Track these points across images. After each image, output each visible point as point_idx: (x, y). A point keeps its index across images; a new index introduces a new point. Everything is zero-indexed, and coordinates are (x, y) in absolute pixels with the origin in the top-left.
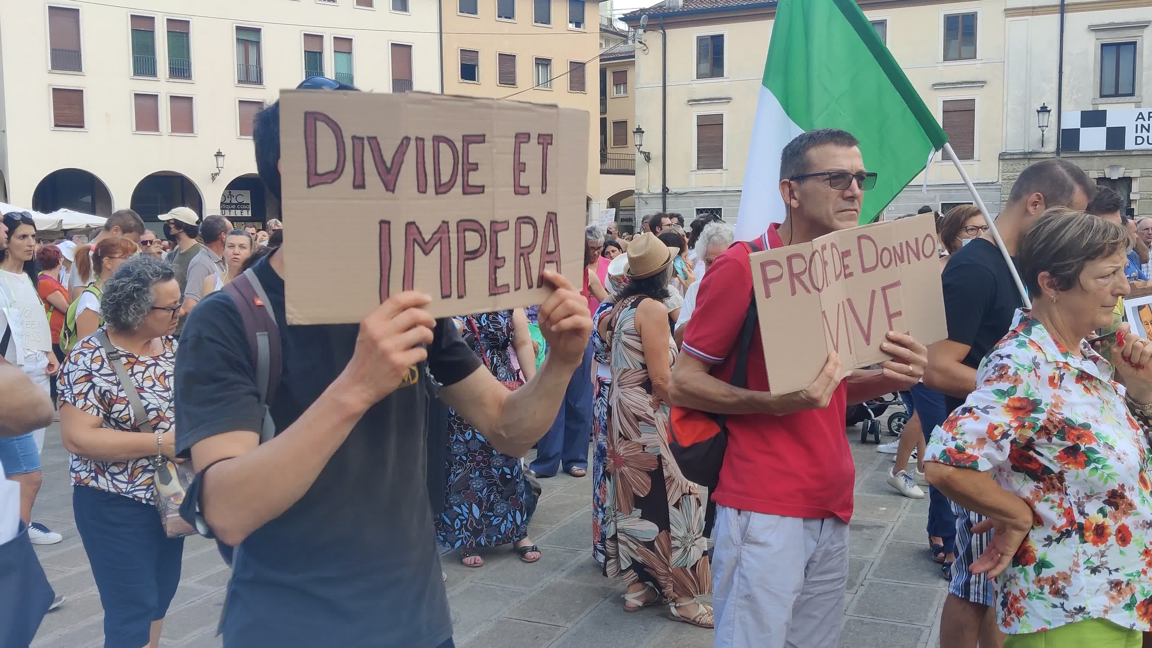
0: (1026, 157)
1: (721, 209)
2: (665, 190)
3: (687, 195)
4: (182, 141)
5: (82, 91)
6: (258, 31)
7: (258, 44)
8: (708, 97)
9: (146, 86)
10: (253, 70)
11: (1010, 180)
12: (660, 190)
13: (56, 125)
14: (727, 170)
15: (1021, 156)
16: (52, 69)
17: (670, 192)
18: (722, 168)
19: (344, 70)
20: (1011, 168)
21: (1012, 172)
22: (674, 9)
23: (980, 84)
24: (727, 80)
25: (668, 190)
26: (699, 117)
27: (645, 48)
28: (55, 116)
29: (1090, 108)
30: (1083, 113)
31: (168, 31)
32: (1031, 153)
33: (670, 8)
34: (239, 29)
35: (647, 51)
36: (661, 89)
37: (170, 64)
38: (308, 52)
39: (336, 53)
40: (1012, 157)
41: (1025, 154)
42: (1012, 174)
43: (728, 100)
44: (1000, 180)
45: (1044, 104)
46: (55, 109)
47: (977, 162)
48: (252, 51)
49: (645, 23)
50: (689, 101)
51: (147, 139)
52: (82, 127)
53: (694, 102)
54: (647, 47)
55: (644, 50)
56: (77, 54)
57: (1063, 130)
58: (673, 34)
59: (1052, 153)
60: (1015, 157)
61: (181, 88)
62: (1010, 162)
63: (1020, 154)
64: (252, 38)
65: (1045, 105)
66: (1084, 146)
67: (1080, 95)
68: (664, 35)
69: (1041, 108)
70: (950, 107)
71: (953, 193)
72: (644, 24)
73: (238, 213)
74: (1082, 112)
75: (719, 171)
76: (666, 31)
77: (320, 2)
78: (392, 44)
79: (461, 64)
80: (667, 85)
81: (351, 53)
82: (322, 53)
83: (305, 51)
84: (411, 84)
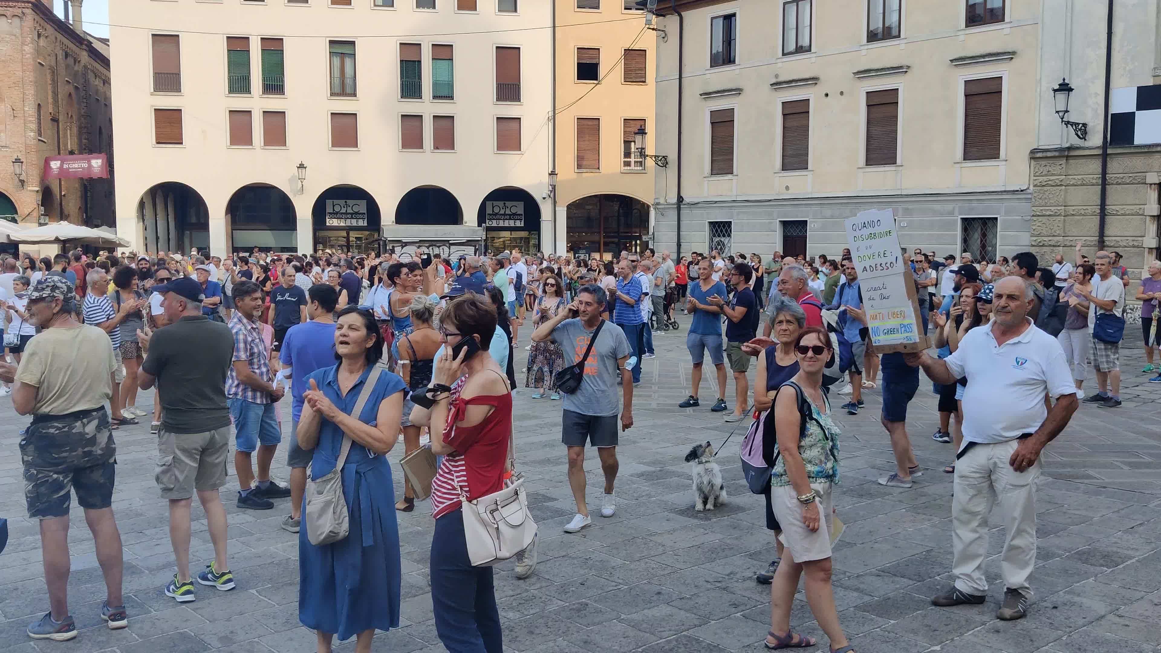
0: (1063, 154)
1: (731, 222)
2: (680, 199)
3: (700, 205)
4: (275, 153)
5: (181, 110)
6: (353, 43)
7: (353, 56)
8: (719, 89)
9: (240, 102)
10: (349, 81)
11: (1044, 186)
12: (675, 200)
13: (157, 143)
14: (737, 175)
15: (1057, 154)
16: (155, 91)
17: (684, 202)
18: (732, 173)
19: (444, 77)
20: (1045, 170)
21: (1046, 175)
23: (1009, 55)
24: (738, 67)
25: (683, 199)
26: (712, 113)
27: (664, 35)
28: (156, 134)
29: (1150, 83)
30: (1141, 90)
31: (263, 50)
32: (1069, 149)
34: (331, 42)
35: (666, 39)
36: (678, 82)
37: (264, 80)
38: (405, 61)
39: (435, 61)
40: (1044, 154)
41: (1061, 150)
42: (1045, 178)
43: (738, 91)
44: (1031, 187)
45: (1064, 80)
46: (156, 127)
47: (1004, 163)
48: (348, 62)
49: (655, 7)
50: (702, 95)
51: (241, 153)
52: (182, 143)
53: (706, 95)
54: (667, 35)
55: (664, 38)
56: (177, 76)
57: (1112, 114)
58: (689, 16)
59: (1098, 147)
60: (1049, 154)
61: (274, 103)
62: (1044, 163)
63: (1055, 150)
64: (346, 50)
65: (1066, 81)
66: (1140, 138)
67: (1136, 64)
68: (681, 18)
69: (1059, 85)
70: (975, 90)
71: (975, 204)
72: (652, 7)
73: (354, 222)
74: (1138, 87)
75: (730, 176)
76: (682, 13)
77: (418, 10)
78: (497, 48)
79: (578, 63)
80: (683, 76)
81: (452, 60)
82: (420, 62)
83: (401, 61)
84: (519, 88)
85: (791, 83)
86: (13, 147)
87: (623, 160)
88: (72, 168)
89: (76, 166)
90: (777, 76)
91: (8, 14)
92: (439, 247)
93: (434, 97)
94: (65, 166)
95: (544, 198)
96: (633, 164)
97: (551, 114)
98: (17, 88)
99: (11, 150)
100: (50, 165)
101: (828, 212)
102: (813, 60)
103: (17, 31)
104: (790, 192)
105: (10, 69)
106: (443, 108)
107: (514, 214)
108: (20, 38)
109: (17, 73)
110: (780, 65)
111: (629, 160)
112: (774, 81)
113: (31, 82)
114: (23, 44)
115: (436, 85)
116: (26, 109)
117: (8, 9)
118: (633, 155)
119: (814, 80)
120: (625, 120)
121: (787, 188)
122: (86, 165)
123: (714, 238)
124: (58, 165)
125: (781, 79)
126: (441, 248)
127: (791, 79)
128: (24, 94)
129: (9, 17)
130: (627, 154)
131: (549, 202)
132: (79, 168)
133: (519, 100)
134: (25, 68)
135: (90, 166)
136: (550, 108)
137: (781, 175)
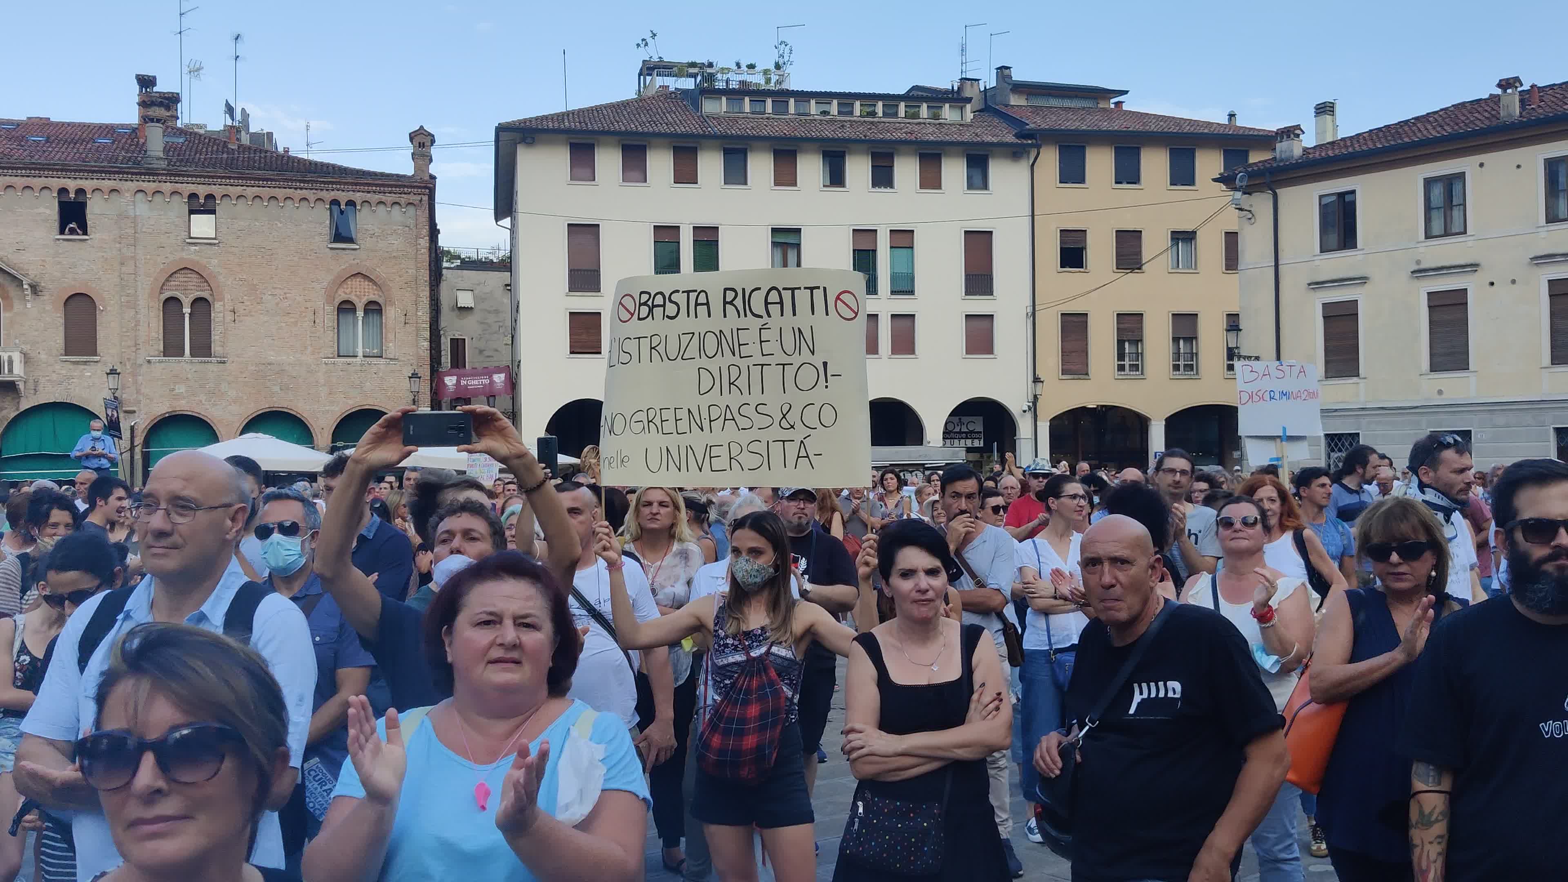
1: (1359, 434)
5: (600, 313)
6: (798, 231)
7: (798, 246)
8: (1335, 277)
13: (572, 353)
14: (1365, 378)
16: (570, 291)
18: (1358, 375)
19: (902, 269)
22: (1287, 160)
24: (1361, 252)
26: (1325, 305)
27: (1250, 216)
28: (570, 343)
31: (695, 241)
33: (1282, 160)
34: (775, 231)
35: (1253, 220)
36: (1273, 270)
38: (858, 250)
39: (893, 249)
43: (1363, 280)
46: (571, 334)
48: (792, 252)
49: (1244, 183)
50: (1309, 284)
52: (600, 353)
53: (1317, 285)
54: (1253, 215)
55: (1250, 219)
56: (596, 273)
58: (1287, 194)
64: (791, 239)
68: (1276, 197)
72: (1241, 184)
73: (970, 443)
75: (1355, 379)
76: (1277, 191)
77: (874, 190)
78: (966, 232)
79: (1061, 248)
80: (1280, 262)
81: (912, 248)
82: (874, 251)
83: (854, 251)
84: (991, 279)
85: (1440, 270)
86: (403, 359)
87: (1116, 363)
88: (471, 385)
89: (476, 382)
90: (1418, 262)
91: (403, 202)
92: (911, 472)
93: (893, 292)
94: (463, 383)
95: (1024, 411)
96: (1127, 367)
97: (1030, 310)
98: (409, 289)
99: (401, 363)
100: (444, 381)
101: (1500, 419)
102: (1470, 244)
103: (411, 222)
104: (1443, 396)
105: (402, 266)
106: (903, 305)
107: (972, 432)
108: (414, 229)
109: (410, 271)
110: (1422, 250)
111: (1123, 363)
112: (1416, 268)
113: (426, 282)
114: (418, 237)
115: (894, 278)
116: (420, 314)
117: (403, 195)
118: (1127, 359)
119: (1474, 267)
120: (1118, 314)
121: (1440, 392)
122: (487, 381)
123: (1332, 454)
124: (455, 382)
125: (1423, 266)
126: (914, 473)
127: (1440, 265)
128: (418, 296)
129: (403, 206)
130: (1121, 356)
131: (1029, 416)
132: (479, 385)
133: (991, 293)
134: (419, 265)
135: (492, 382)
136: (1029, 302)
137: (1430, 377)
